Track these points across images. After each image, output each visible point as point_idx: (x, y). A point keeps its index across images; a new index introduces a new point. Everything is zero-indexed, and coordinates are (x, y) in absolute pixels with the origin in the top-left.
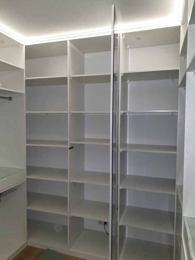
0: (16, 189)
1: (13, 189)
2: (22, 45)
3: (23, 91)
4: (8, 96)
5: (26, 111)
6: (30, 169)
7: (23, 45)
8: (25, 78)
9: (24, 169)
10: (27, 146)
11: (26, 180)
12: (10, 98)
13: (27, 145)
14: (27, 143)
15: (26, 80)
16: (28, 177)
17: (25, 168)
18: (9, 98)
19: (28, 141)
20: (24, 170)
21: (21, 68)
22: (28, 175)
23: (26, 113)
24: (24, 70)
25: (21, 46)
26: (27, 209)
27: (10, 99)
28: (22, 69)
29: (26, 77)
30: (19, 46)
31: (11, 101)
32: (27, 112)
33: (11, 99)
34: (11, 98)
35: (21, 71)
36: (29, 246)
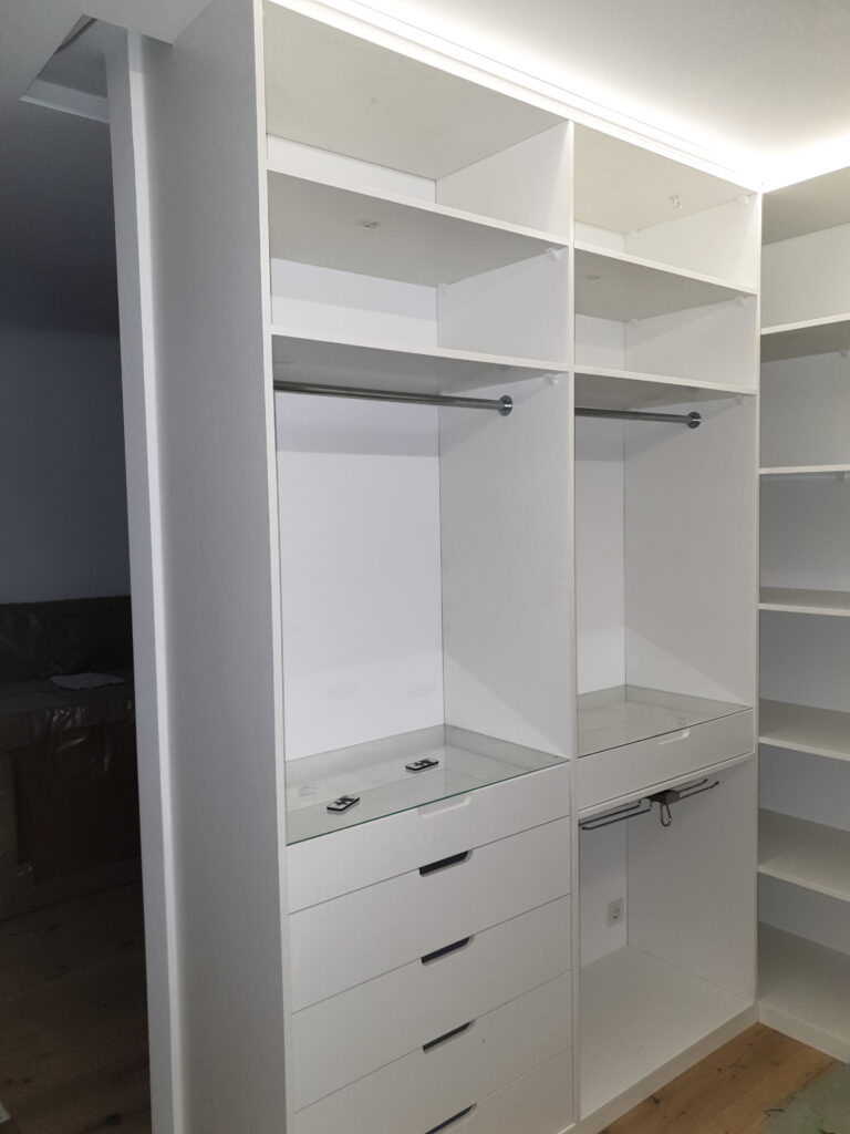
0: (717, 783)
1: (706, 781)
2: (752, 194)
3: (752, 386)
4: (684, 409)
5: (761, 466)
6: (772, 713)
7: (756, 193)
8: (760, 331)
9: (749, 705)
10: (760, 611)
11: (754, 751)
12: (695, 418)
13: (763, 606)
14: (762, 600)
15: (763, 338)
16: (764, 740)
17: (751, 701)
18: (687, 417)
19: (766, 594)
20: (746, 709)
21: (744, 290)
22: (763, 730)
23: (761, 476)
24: (754, 295)
25: (747, 201)
26: (759, 873)
27: (693, 420)
28: (746, 295)
29: (762, 327)
30: (736, 199)
31: (699, 427)
32: (764, 471)
33: (698, 423)
34: (699, 417)
35: (745, 301)
36: (766, 1027)
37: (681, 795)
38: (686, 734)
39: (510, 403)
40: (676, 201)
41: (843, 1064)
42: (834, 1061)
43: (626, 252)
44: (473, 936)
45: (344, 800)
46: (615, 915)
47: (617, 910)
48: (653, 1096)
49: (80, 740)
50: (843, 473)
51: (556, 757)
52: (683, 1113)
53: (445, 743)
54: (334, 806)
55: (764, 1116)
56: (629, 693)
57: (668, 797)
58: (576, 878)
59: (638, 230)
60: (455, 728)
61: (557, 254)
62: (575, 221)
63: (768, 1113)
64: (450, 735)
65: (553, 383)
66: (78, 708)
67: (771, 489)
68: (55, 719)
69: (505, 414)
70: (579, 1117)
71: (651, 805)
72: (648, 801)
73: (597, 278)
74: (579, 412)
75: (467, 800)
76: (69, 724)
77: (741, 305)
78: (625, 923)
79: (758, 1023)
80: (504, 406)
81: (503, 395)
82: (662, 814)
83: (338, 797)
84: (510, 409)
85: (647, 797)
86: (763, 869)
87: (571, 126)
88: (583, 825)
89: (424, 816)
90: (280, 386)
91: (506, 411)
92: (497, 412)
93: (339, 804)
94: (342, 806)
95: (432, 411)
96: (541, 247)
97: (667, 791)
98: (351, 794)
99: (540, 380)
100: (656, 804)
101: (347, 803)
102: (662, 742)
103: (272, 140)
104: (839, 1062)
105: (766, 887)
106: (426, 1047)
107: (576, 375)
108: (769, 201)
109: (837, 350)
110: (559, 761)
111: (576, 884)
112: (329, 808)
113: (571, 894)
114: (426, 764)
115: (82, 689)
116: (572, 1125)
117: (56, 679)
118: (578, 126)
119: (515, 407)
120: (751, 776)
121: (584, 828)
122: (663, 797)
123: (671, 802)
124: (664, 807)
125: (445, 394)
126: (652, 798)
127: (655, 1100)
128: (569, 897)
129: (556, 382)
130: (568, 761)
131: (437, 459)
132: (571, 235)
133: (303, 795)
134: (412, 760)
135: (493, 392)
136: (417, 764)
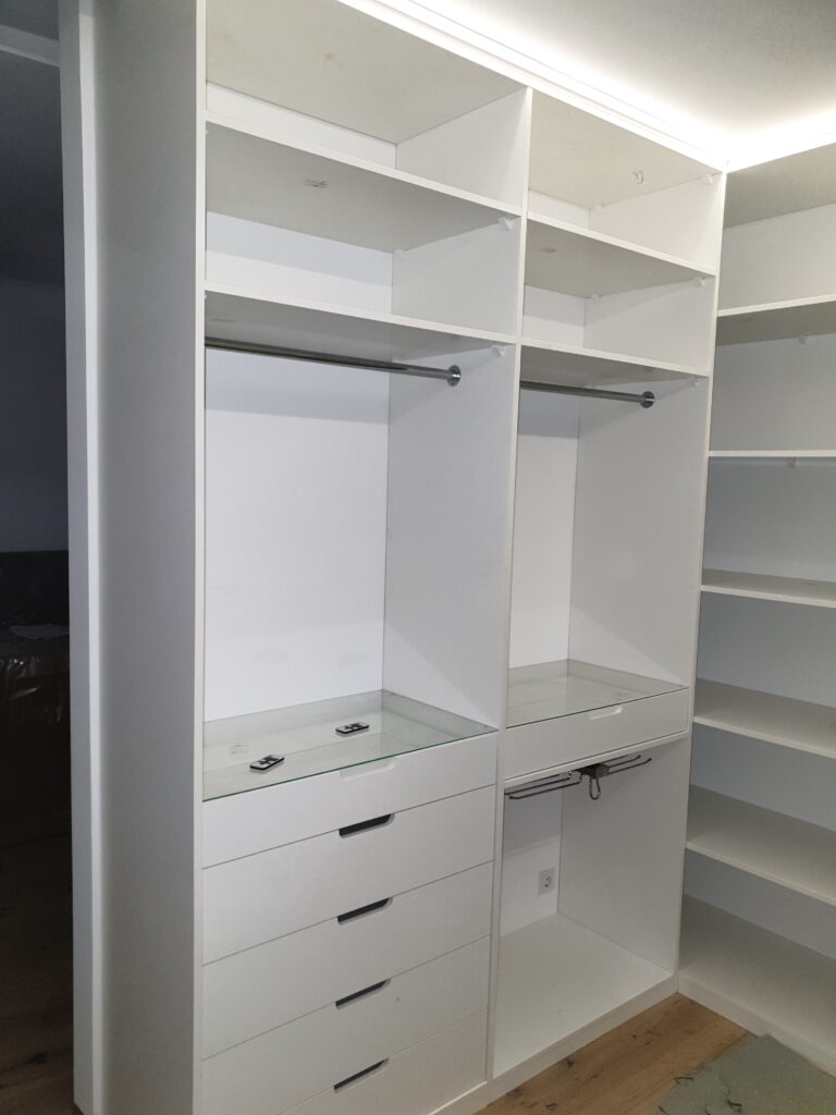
0: (650, 760)
1: (639, 757)
2: (716, 173)
3: (705, 367)
4: (638, 388)
5: (710, 449)
6: (707, 693)
7: (720, 173)
8: (717, 313)
9: (685, 684)
10: (702, 592)
11: (688, 730)
12: (648, 397)
13: (704, 588)
14: (704, 582)
15: (720, 320)
16: (698, 720)
17: (689, 682)
18: (640, 396)
19: (708, 576)
20: (682, 688)
21: (703, 271)
22: (698, 710)
23: (710, 458)
24: (713, 276)
25: (711, 181)
26: (686, 850)
27: (647, 400)
28: (705, 276)
29: (719, 309)
30: (701, 178)
31: (652, 407)
32: (714, 454)
33: (651, 403)
34: (653, 397)
35: (703, 282)
36: (685, 997)
37: (611, 770)
38: (619, 710)
39: (458, 373)
40: (640, 176)
41: (756, 1036)
42: (747, 1034)
43: (591, 229)
44: (392, 898)
45: (268, 759)
46: (546, 883)
47: (549, 879)
48: (567, 1059)
49: (34, 690)
50: (794, 459)
51: (486, 726)
52: (595, 1076)
53: (384, 708)
54: (258, 765)
55: (674, 1083)
56: (573, 668)
57: (598, 771)
58: (499, 846)
59: (603, 205)
60: (393, 694)
61: (510, 223)
62: (529, 189)
63: (677, 1080)
64: (388, 701)
65: (499, 355)
66: (33, 659)
67: (719, 472)
68: (9, 668)
69: (453, 384)
70: (492, 1074)
71: (581, 778)
72: (579, 774)
73: (554, 251)
74: (524, 385)
75: (392, 765)
76: (23, 674)
77: (700, 285)
78: (556, 891)
79: (677, 993)
80: (452, 375)
81: (453, 364)
82: (591, 787)
83: (262, 757)
84: (458, 379)
85: (577, 770)
86: (691, 846)
87: (529, 93)
88: (510, 795)
89: (348, 779)
90: (211, 343)
91: (454, 381)
92: (445, 381)
93: (262, 763)
94: (266, 765)
95: (383, 377)
96: (495, 216)
97: (597, 765)
98: (277, 754)
99: (487, 352)
100: (586, 778)
101: (271, 762)
102: (593, 716)
103: (212, 90)
104: (752, 1034)
105: (693, 864)
106: (339, 1003)
107: (523, 347)
108: (733, 179)
109: (795, 336)
110: (488, 730)
111: (499, 852)
112: (252, 767)
113: (494, 861)
114: (357, 728)
115: (40, 640)
116: (485, 1083)
117: (14, 629)
118: (536, 93)
119: (463, 377)
120: (684, 755)
121: (511, 798)
122: (593, 771)
123: (601, 776)
124: (594, 781)
125: (396, 361)
126: (583, 771)
127: (569, 1062)
128: (491, 864)
129: (502, 353)
130: (496, 730)
131: (386, 427)
132: (524, 205)
133: (234, 753)
134: (343, 724)
135: (442, 362)
136: (347, 728)
